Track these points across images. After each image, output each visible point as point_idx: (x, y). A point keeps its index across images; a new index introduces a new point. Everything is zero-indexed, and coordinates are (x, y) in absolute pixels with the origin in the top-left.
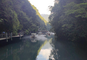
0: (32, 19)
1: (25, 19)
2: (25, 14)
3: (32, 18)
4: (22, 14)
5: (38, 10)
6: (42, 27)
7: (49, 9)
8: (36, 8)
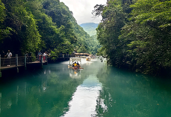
0: (63, 30)
1: (50, 29)
2: (49, 20)
3: (64, 27)
4: (44, 19)
5: (72, 12)
6: (80, 47)
7: (96, 12)
8: (67, 8)
